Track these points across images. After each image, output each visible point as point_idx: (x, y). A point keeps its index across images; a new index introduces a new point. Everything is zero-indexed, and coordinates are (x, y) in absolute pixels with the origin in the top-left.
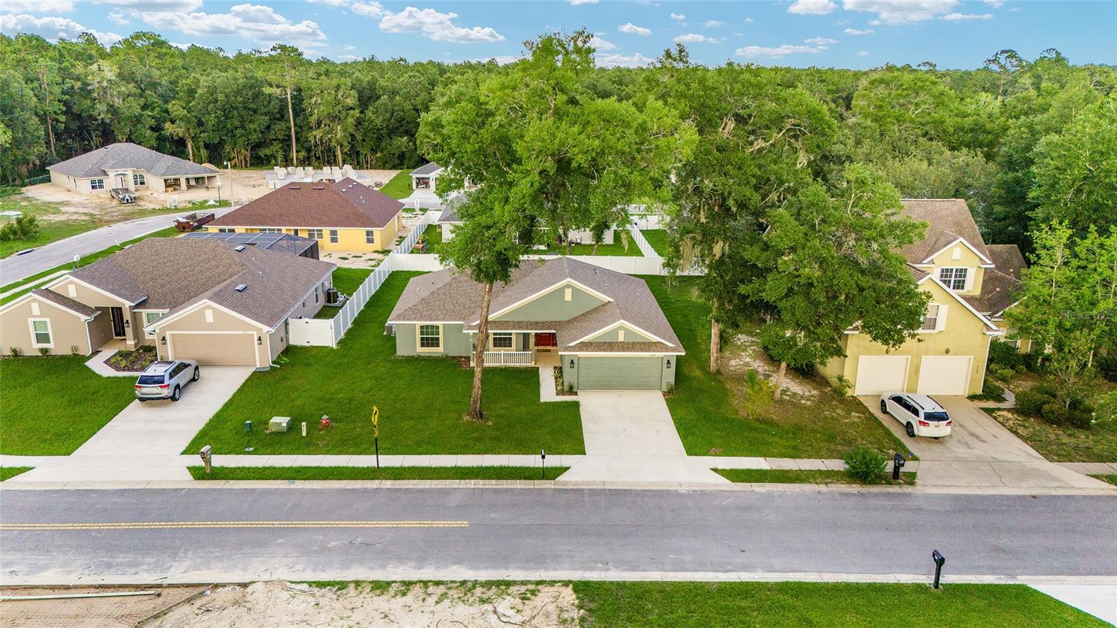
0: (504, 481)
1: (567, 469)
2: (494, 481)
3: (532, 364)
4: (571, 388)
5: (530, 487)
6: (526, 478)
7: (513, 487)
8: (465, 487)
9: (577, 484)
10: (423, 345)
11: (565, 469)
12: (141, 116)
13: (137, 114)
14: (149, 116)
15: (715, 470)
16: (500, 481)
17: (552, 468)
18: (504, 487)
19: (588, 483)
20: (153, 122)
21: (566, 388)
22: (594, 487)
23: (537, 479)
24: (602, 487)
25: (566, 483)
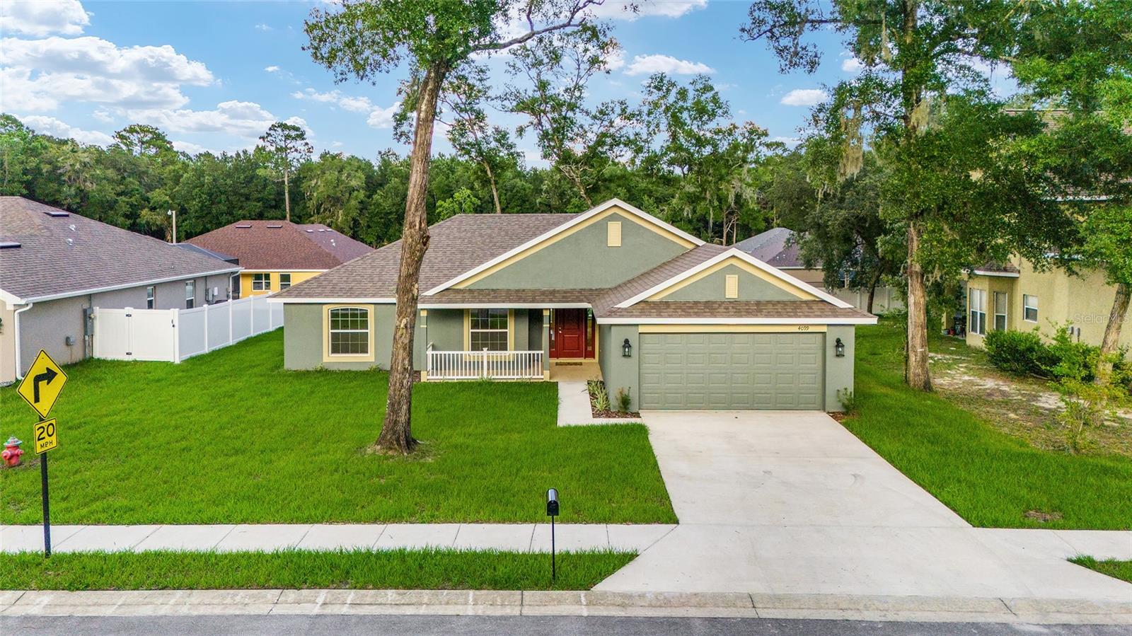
0: (426, 595)
1: (630, 557)
2: (391, 595)
3: (545, 376)
4: (625, 402)
5: (508, 611)
6: (496, 584)
7: (451, 610)
8: (297, 610)
9: (667, 602)
10: (335, 349)
11: (621, 560)
12: (116, 202)
13: (109, 199)
14: (124, 202)
15: (1086, 563)
16: (413, 595)
17: (580, 557)
18: (423, 611)
19: (700, 600)
20: (126, 209)
21: (614, 403)
22: (722, 613)
23: (536, 585)
24: (749, 613)
25: (626, 600)
